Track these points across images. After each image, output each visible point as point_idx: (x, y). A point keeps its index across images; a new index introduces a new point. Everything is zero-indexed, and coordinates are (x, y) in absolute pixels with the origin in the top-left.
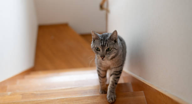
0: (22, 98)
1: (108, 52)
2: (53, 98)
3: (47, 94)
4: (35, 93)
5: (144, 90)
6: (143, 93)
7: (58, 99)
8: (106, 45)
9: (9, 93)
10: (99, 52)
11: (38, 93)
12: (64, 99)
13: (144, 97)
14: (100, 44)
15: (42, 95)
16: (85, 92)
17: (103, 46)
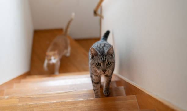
0: (19, 102)
1: (108, 66)
2: (49, 102)
3: (43, 98)
4: (31, 96)
5: (136, 95)
6: (136, 97)
7: (54, 103)
8: (106, 60)
9: (6, 97)
10: (100, 67)
11: (35, 96)
12: (59, 102)
13: (136, 100)
14: (101, 60)
15: (38, 98)
16: (80, 96)
17: (104, 61)
